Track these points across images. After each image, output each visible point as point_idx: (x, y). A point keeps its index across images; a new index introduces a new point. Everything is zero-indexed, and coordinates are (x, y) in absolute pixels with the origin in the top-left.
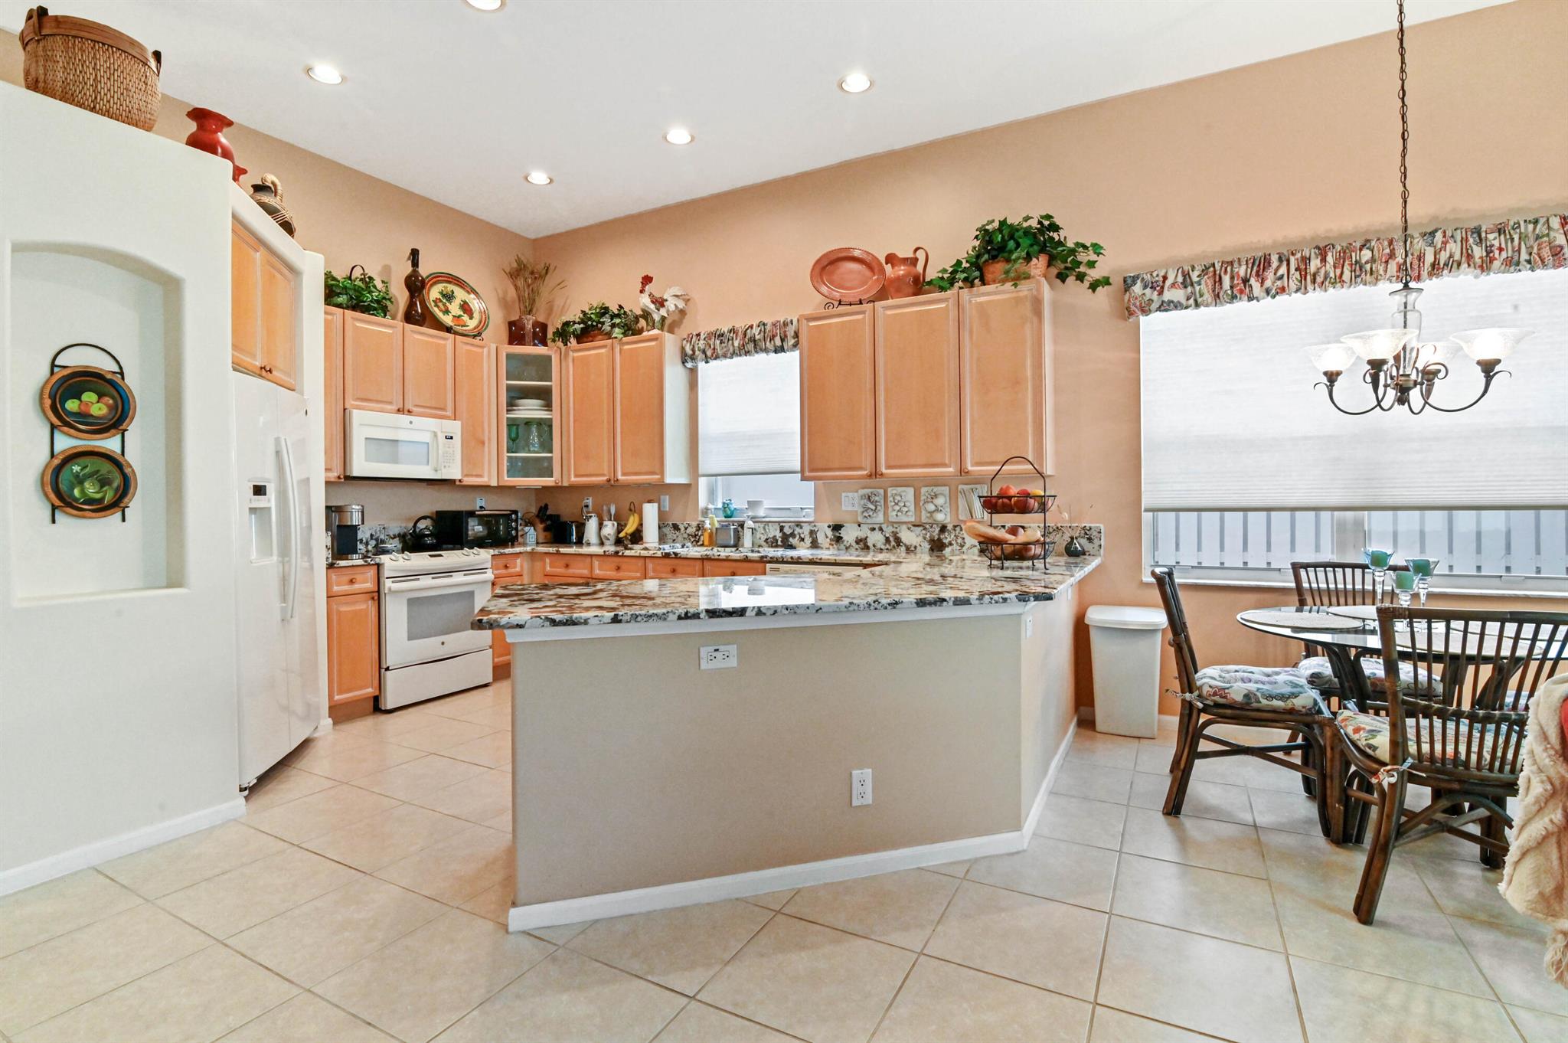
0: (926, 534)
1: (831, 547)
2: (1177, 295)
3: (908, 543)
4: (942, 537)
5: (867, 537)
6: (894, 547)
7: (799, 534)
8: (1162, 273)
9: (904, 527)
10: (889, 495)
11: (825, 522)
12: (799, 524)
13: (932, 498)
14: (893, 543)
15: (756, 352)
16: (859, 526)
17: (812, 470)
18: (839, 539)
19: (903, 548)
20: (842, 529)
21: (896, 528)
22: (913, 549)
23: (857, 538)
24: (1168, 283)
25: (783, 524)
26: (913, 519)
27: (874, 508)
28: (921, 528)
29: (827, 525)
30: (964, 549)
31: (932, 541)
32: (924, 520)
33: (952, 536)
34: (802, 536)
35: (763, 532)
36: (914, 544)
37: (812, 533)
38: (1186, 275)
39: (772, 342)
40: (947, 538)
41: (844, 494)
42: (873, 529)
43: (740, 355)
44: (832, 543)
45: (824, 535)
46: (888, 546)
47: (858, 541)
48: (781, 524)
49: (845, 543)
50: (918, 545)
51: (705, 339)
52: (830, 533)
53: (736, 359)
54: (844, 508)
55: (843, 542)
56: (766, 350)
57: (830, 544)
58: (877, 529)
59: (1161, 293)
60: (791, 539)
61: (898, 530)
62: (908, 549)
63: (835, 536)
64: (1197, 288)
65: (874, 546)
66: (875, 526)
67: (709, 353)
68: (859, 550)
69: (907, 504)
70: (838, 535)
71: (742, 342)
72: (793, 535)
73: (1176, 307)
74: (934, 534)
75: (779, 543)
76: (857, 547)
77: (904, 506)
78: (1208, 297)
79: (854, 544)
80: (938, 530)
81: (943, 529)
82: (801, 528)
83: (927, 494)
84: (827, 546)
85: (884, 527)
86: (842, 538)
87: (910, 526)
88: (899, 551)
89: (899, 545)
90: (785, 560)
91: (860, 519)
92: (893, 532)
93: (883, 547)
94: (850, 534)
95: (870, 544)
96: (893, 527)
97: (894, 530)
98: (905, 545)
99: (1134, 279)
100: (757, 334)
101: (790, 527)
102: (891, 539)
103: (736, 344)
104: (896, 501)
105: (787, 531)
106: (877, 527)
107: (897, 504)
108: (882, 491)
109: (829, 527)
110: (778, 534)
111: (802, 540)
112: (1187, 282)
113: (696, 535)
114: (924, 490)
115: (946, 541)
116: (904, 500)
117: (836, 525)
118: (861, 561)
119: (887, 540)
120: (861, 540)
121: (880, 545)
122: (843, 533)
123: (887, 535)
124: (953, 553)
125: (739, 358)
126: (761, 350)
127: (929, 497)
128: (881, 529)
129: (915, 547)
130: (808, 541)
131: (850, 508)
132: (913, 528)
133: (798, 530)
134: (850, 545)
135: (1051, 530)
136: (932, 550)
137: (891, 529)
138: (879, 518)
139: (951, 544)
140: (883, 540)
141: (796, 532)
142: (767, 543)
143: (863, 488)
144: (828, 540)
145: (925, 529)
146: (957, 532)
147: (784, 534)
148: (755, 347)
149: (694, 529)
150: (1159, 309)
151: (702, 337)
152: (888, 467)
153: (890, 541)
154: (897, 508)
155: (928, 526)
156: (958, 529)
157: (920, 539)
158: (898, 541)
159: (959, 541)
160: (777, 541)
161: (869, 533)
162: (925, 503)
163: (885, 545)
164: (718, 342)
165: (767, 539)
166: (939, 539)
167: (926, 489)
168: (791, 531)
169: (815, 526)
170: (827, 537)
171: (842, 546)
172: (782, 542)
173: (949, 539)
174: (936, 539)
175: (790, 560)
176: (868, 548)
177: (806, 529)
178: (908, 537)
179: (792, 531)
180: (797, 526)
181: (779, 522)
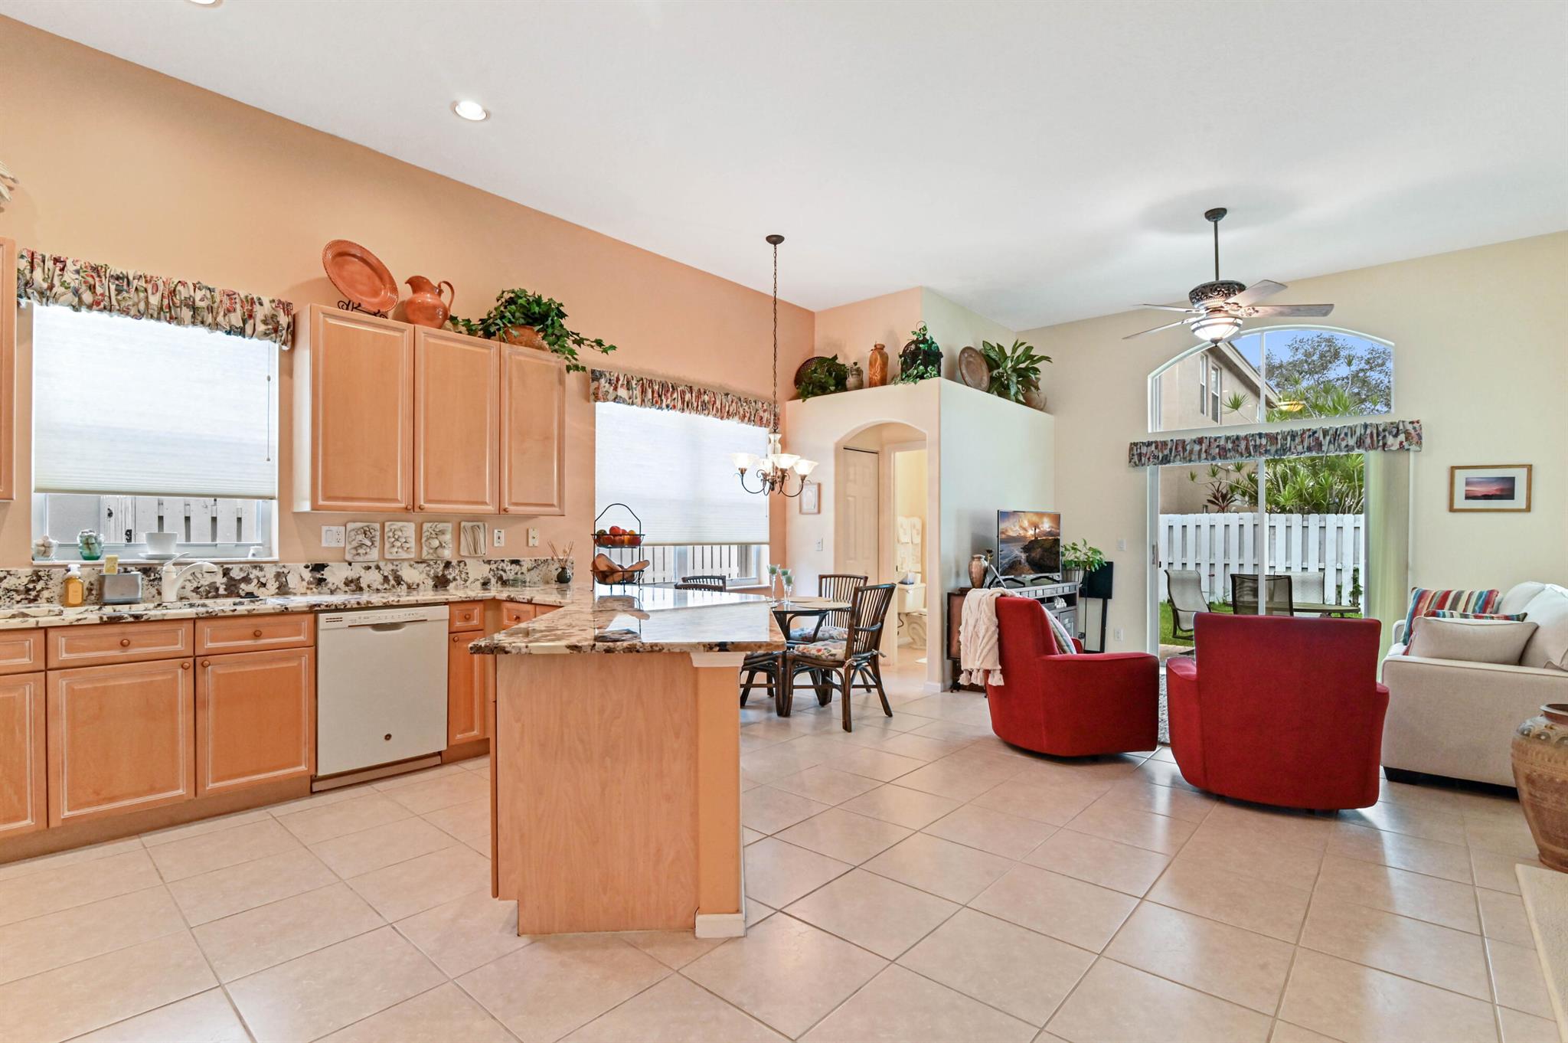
0: (430, 571)
1: (309, 592)
2: (622, 392)
3: (410, 582)
4: (446, 573)
5: (360, 577)
6: (393, 586)
7: (258, 578)
8: (616, 375)
9: (406, 564)
10: (387, 529)
11: (302, 562)
12: (257, 566)
13: (436, 534)
14: (392, 582)
15: (194, 323)
16: (350, 564)
17: (327, 498)
18: (321, 581)
19: (404, 587)
20: (325, 569)
21: (397, 566)
22: (415, 586)
23: (347, 579)
24: (620, 383)
25: (230, 566)
26: (412, 556)
27: (369, 544)
28: (424, 565)
29: (304, 564)
30: (468, 583)
31: (436, 577)
32: (425, 556)
33: (457, 572)
34: (263, 580)
35: (191, 578)
36: (417, 582)
37: (278, 575)
38: (628, 382)
39: (227, 318)
40: (451, 574)
41: (324, 528)
42: (370, 568)
43: (158, 319)
44: (311, 586)
45: (298, 576)
46: (386, 586)
47: (348, 583)
48: (225, 566)
49: (330, 585)
50: (421, 583)
51: (78, 272)
52: (307, 575)
53: (145, 322)
54: (324, 544)
55: (326, 585)
56: (215, 326)
57: (308, 588)
58: (373, 568)
59: (616, 389)
60: (243, 586)
61: (398, 568)
62: (409, 587)
63: (314, 578)
64: (635, 392)
65: (369, 586)
66: (370, 564)
67: (87, 297)
68: (349, 592)
69: (409, 540)
70: (319, 576)
71: (166, 302)
72: (246, 580)
73: (624, 402)
74: (439, 570)
75: (222, 591)
76: (347, 589)
77: (406, 542)
78: (639, 400)
79: (342, 586)
80: (442, 566)
81: (448, 565)
82: (261, 569)
83: (430, 530)
84: (304, 590)
85: (382, 564)
86: (325, 580)
87: (412, 563)
88: (399, 590)
89: (399, 584)
90: (349, 606)
91: (348, 557)
92: (393, 570)
93: (380, 587)
94: (336, 575)
95: (364, 585)
96: (393, 564)
97: (394, 568)
98: (407, 584)
99: (602, 374)
100: (197, 299)
101: (241, 569)
102: (391, 578)
103: (154, 300)
104: (396, 537)
105: (236, 574)
106: (373, 565)
107: (397, 540)
108: (377, 526)
109: (307, 567)
110: (220, 580)
111: (264, 585)
112: (629, 387)
113: (28, 590)
114: (426, 526)
115: (450, 577)
116: (405, 535)
117: (316, 565)
118: (447, 599)
119: (386, 579)
120: (352, 581)
121: (375, 586)
122: (326, 573)
123: (386, 574)
124: (457, 588)
125: (152, 322)
126: (202, 322)
127: (433, 533)
128: (378, 568)
129: (418, 585)
130: (273, 586)
131: (334, 544)
132: (416, 565)
133: (255, 573)
134: (337, 588)
135: (540, 563)
136: (435, 586)
137: (390, 567)
138: (374, 554)
139: (455, 579)
140: (380, 579)
141: (251, 576)
142: (197, 593)
143: (354, 521)
144: (305, 584)
145: (429, 565)
146: (461, 567)
147: (232, 579)
148: (193, 317)
149: (26, 580)
150: (614, 400)
151: (70, 267)
152: (428, 501)
153: (389, 580)
154: (398, 544)
155: (431, 563)
156: (462, 565)
157: (424, 576)
158: (399, 580)
159: (463, 576)
160: (217, 589)
161: (363, 573)
162: (428, 539)
163: (383, 584)
164: (113, 287)
165: (198, 588)
166: (444, 575)
167: (429, 525)
168: (243, 575)
169: (284, 567)
170: (303, 580)
171: (325, 589)
172: (225, 590)
173: (453, 575)
174: (440, 575)
175: (356, 606)
176: (361, 589)
177: (270, 572)
178: (409, 574)
179: (245, 575)
180: (255, 567)
181: (221, 564)
